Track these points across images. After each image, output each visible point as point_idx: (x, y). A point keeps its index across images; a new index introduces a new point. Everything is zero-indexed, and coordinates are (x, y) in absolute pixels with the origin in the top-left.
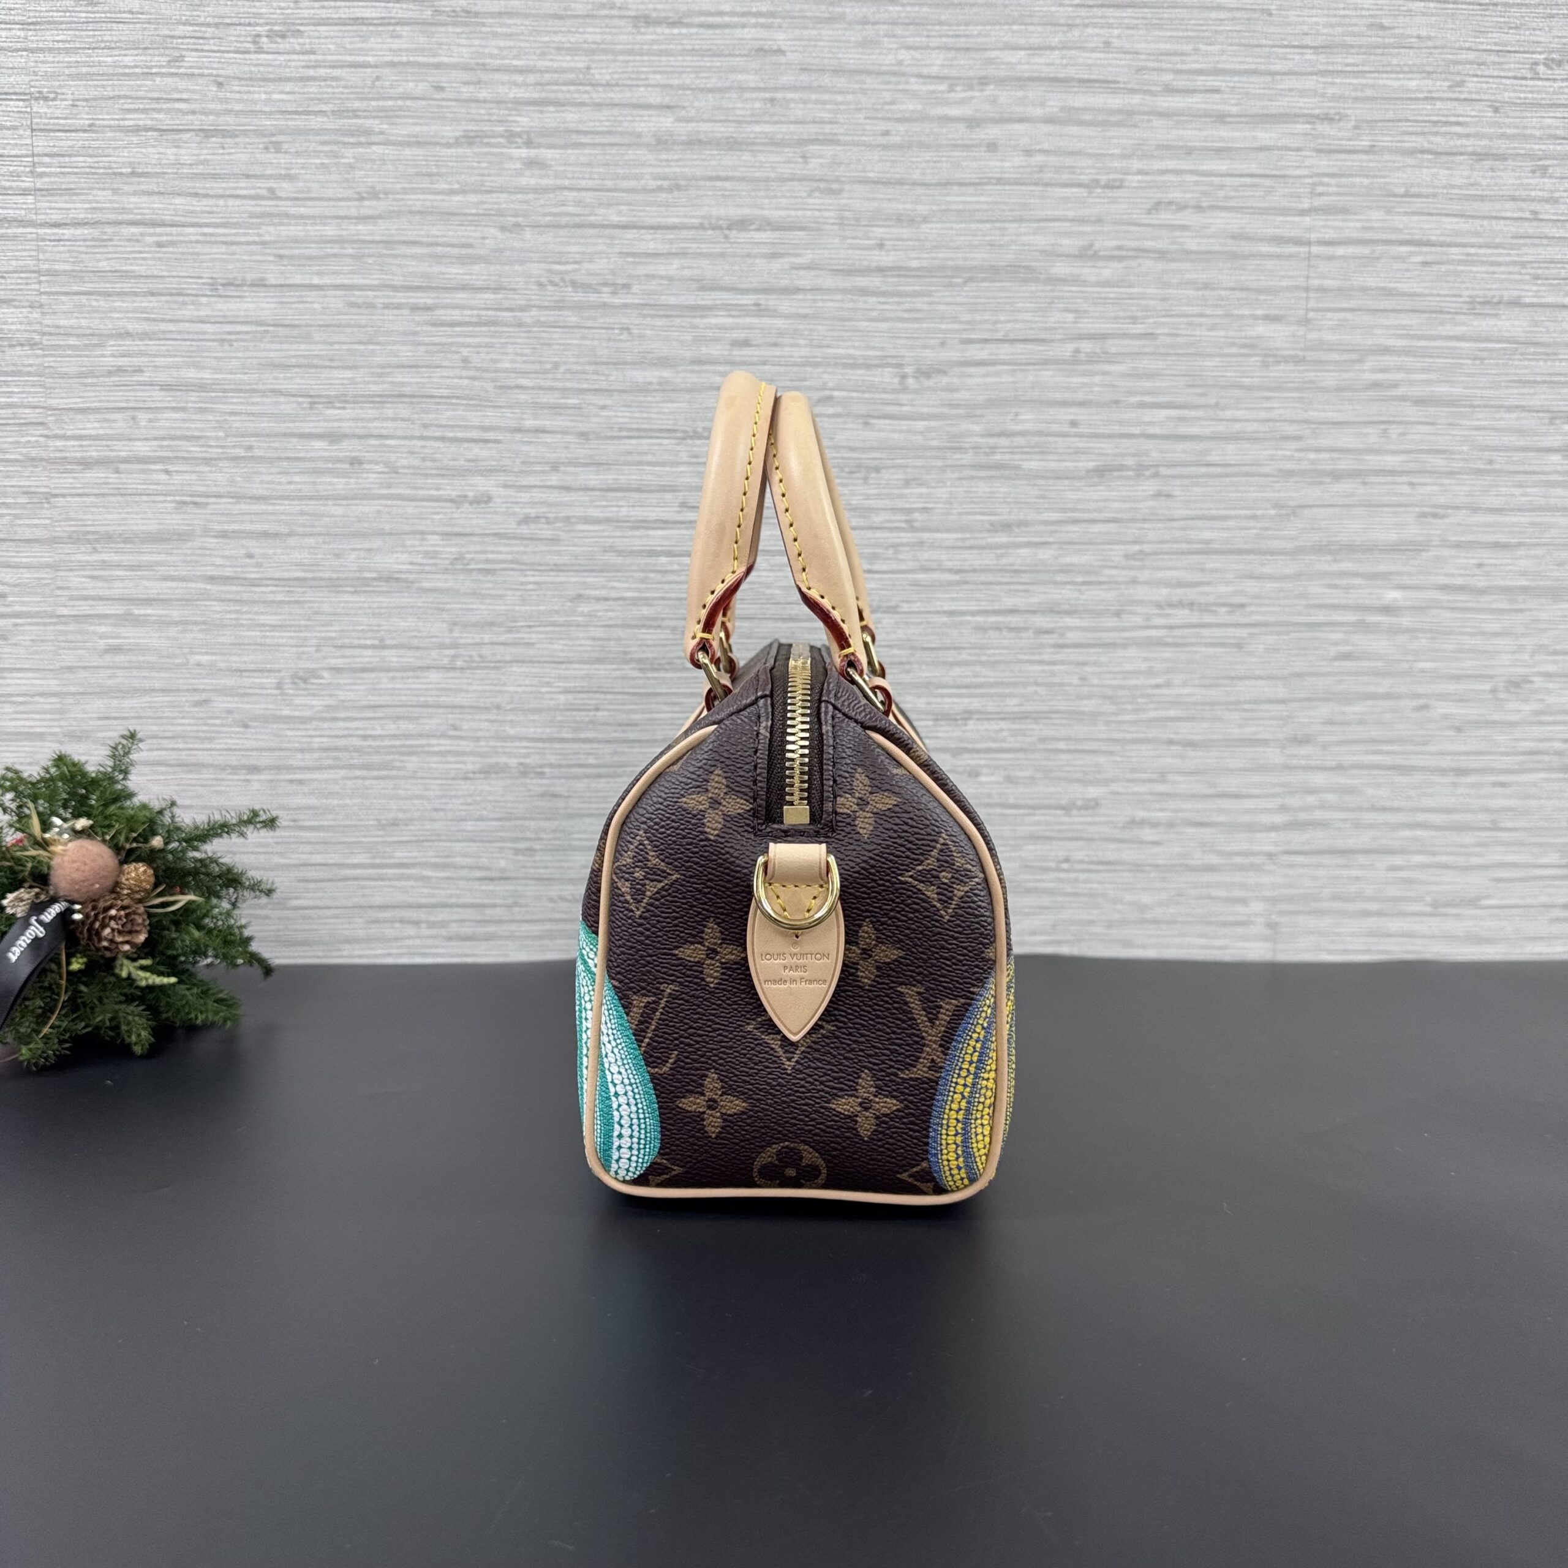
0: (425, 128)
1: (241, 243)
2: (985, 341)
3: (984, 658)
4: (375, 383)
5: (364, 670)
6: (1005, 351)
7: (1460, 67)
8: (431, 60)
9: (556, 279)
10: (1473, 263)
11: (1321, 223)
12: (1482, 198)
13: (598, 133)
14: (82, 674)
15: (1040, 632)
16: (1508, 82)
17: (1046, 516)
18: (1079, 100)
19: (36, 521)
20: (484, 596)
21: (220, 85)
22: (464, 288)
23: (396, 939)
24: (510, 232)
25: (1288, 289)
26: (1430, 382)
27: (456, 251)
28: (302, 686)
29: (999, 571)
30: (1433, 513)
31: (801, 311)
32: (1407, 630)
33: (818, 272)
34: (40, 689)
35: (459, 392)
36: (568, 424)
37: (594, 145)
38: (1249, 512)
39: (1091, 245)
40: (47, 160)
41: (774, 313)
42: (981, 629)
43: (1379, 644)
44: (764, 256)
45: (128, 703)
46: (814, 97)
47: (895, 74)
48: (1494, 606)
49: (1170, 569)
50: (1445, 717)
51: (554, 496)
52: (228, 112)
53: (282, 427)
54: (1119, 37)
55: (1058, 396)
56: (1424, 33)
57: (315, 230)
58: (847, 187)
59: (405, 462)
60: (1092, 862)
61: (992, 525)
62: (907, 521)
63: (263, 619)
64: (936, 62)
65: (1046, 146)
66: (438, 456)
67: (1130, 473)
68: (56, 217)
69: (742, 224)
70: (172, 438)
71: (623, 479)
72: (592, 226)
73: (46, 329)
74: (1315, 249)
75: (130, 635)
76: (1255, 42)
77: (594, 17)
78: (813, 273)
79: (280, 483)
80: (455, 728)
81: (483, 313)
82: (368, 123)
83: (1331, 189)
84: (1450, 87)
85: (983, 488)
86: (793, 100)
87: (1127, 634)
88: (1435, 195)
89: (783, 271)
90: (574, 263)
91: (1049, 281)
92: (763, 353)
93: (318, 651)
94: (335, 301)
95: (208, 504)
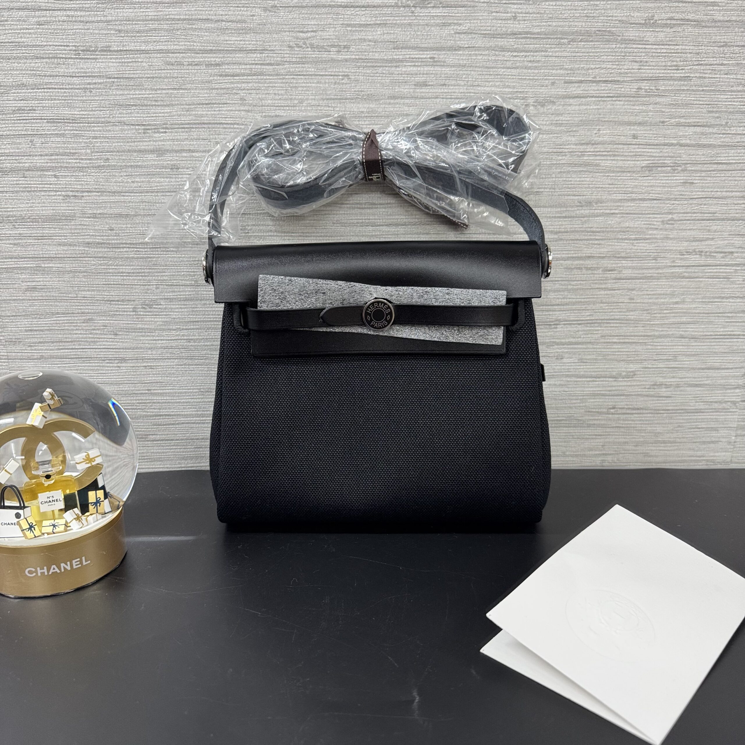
1: (93, 22)
2: (581, 82)
3: (569, 287)
4: (184, 115)
6: (593, 89)
9: (301, 44)
15: (606, 270)
17: (614, 197)
22: (241, 50)
24: (270, 11)
27: (233, 25)
29: (583, 231)
31: (462, 62)
33: (473, 35)
35: (238, 120)
38: (742, 194)
41: (443, 64)
42: (569, 269)
44: (437, 25)
45: (42, 321)
49: (689, 230)
53: (127, 146)
55: (626, 119)
60: (629, 408)
61: (580, 203)
63: (123, 269)
67: (669, 168)
70: (57, 155)
75: (40, 280)
78: (469, 36)
79: (127, 182)
81: (254, 66)
85: (575, 178)
87: (661, 271)
89: (450, 35)
90: (312, 31)
91: (625, 41)
92: (437, 91)
93: (157, 288)
94: (157, 61)
95: (83, 196)
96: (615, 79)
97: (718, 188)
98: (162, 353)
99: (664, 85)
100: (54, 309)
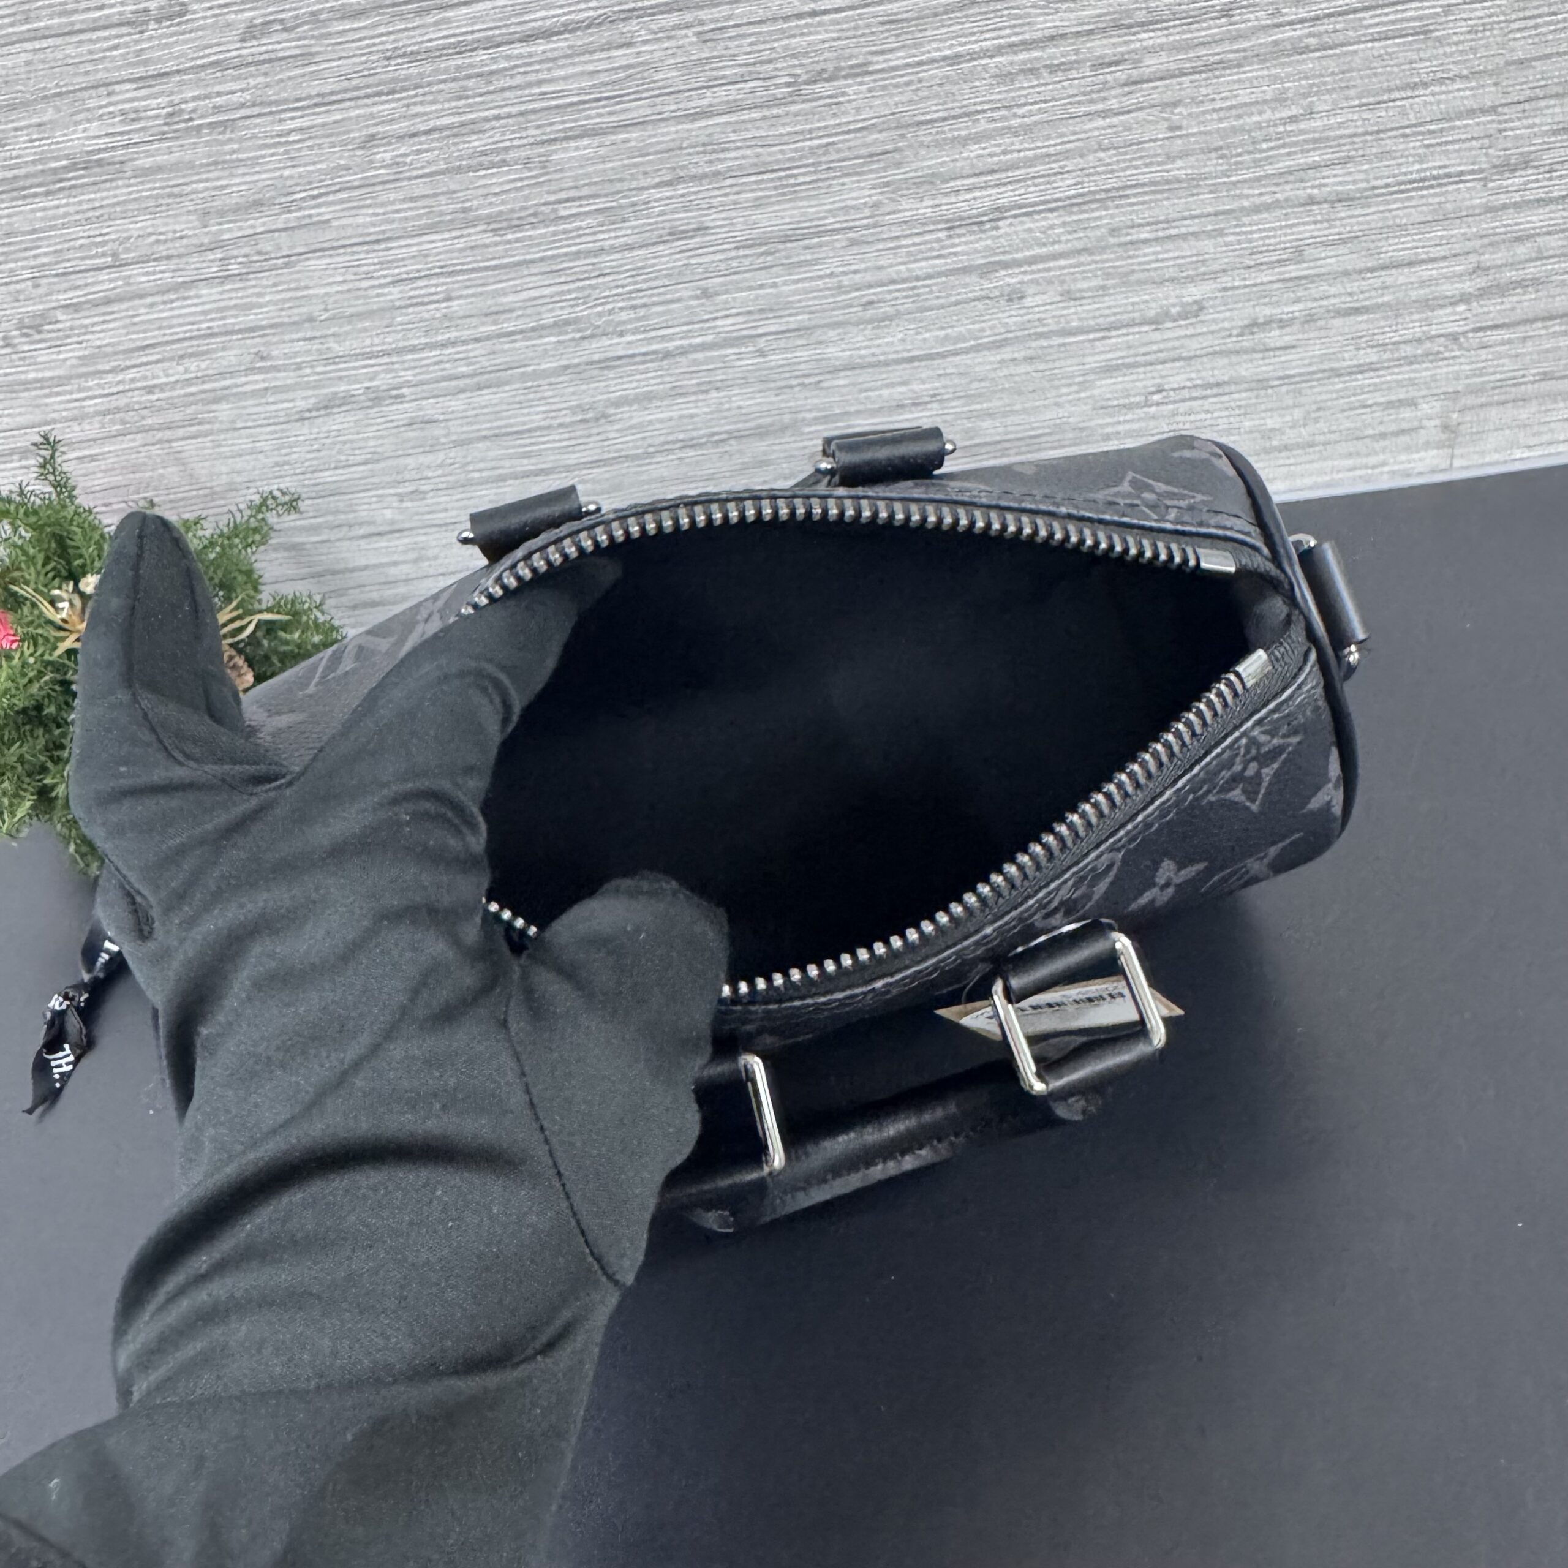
5: (109, 301)
80: (263, 358)
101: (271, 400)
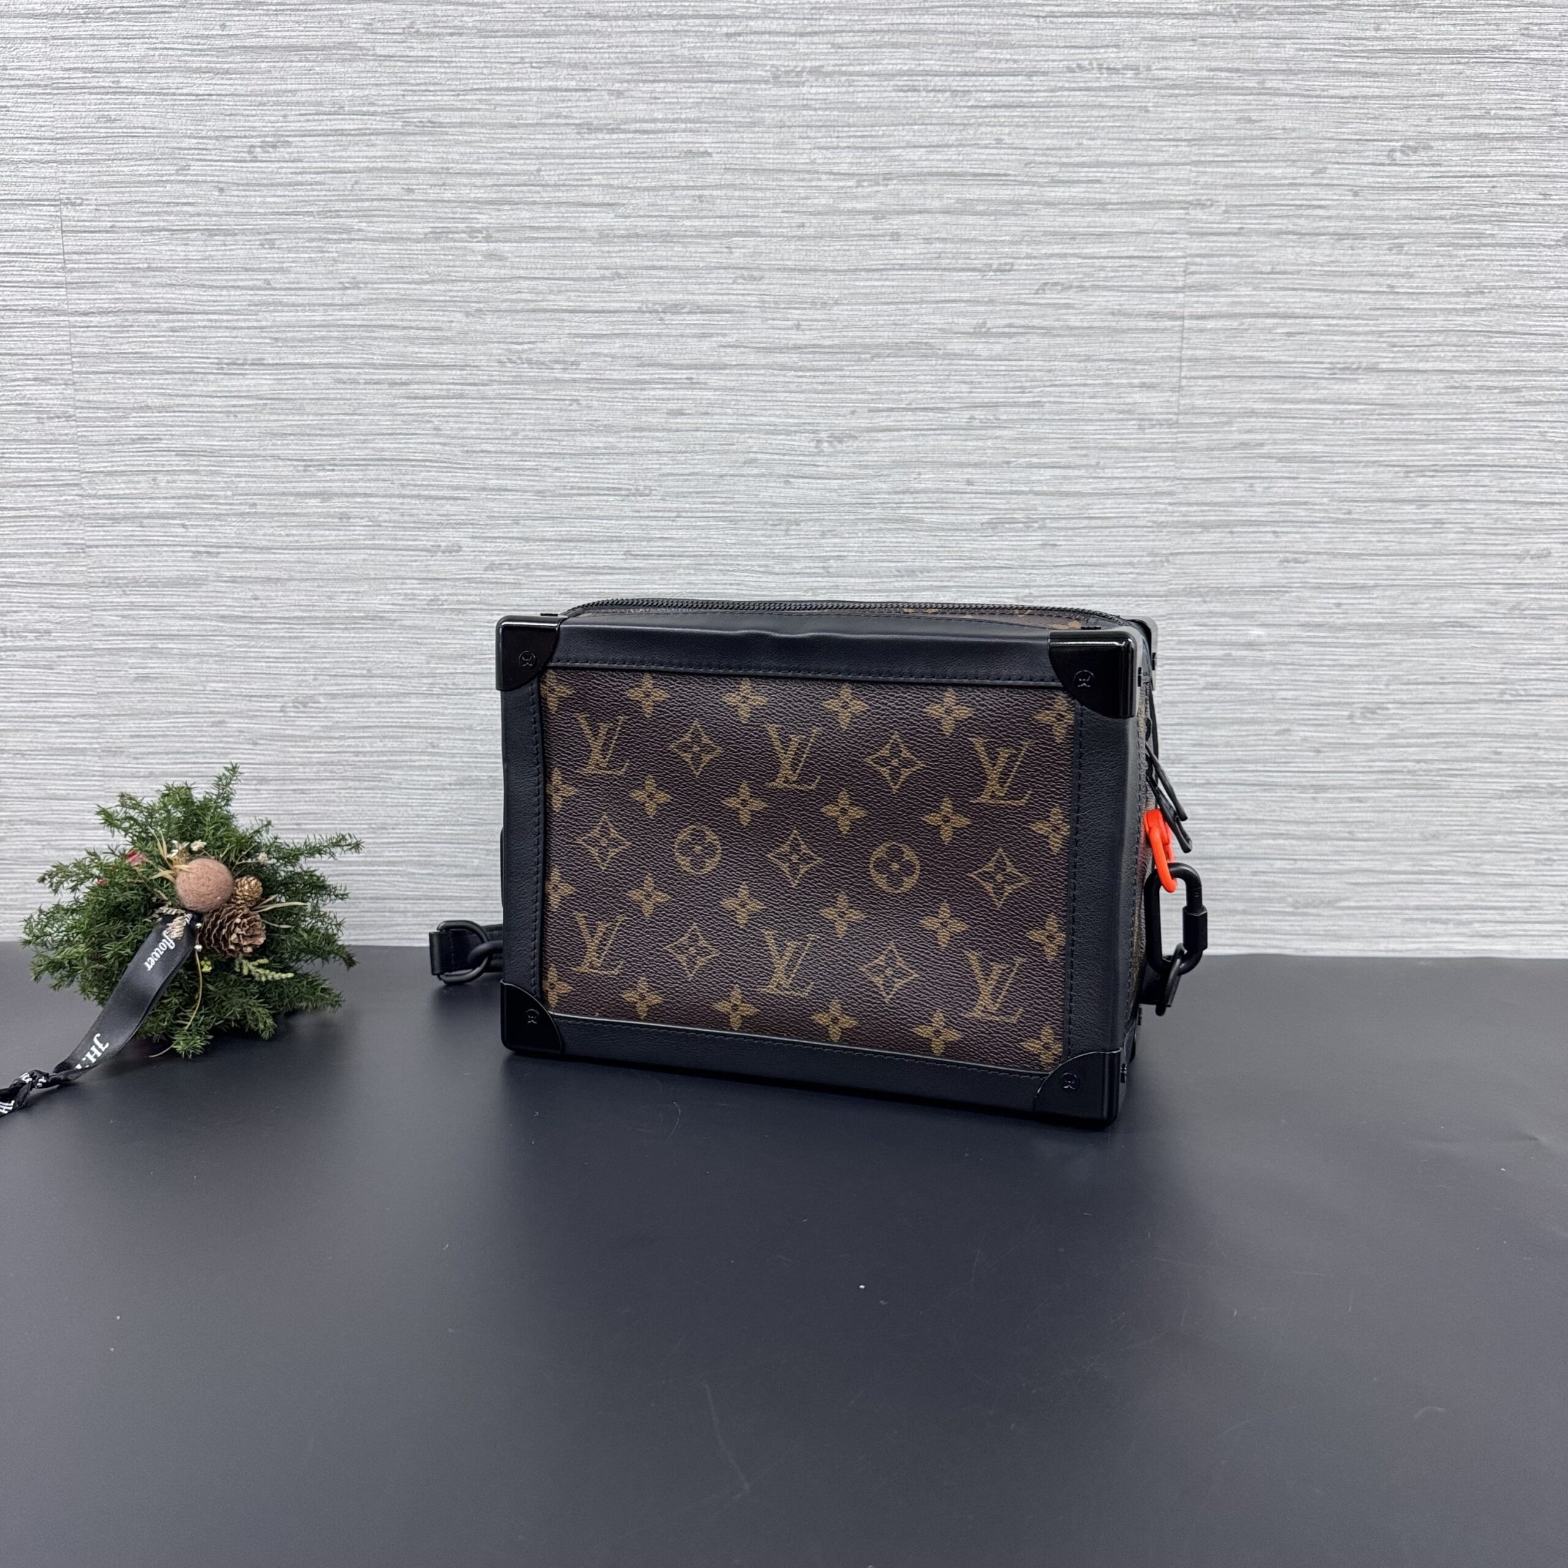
0: (397, 225)
1: (242, 328)
2: (891, 410)
4: (358, 448)
5: (354, 696)
6: (908, 419)
7: (1323, 155)
8: (402, 166)
9: (514, 358)
10: (1334, 333)
11: (1195, 299)
12: (1343, 274)
13: (547, 228)
14: (117, 699)
16: (1367, 168)
17: (945, 563)
18: (975, 192)
19: (74, 569)
20: (456, 633)
21: (221, 190)
22: (435, 366)
23: (386, 926)
24: (474, 316)
25: (1164, 359)
26: (1293, 441)
27: (426, 333)
28: (302, 709)
30: (1297, 559)
31: (729, 384)
32: (1271, 663)
33: (743, 350)
34: (82, 712)
35: (430, 456)
36: (527, 483)
37: (545, 239)
38: (1127, 560)
39: (985, 323)
40: (75, 257)
41: (705, 387)
43: (1244, 676)
44: (694, 336)
45: (154, 724)
46: (737, 193)
47: (809, 172)
48: (1352, 641)
50: (1305, 740)
51: (516, 546)
52: (228, 214)
53: (280, 488)
54: (1010, 134)
55: (955, 458)
56: (1290, 125)
57: (304, 316)
58: (767, 274)
59: (386, 517)
62: (823, 567)
63: (268, 652)
64: (845, 161)
65: (943, 235)
66: (415, 511)
67: (1021, 525)
68: (84, 307)
69: (675, 308)
70: (187, 498)
71: (575, 531)
72: (545, 311)
73: (78, 404)
74: (1187, 323)
75: (155, 666)
76: (1133, 136)
77: (545, 125)
78: (738, 350)
79: (280, 535)
80: (433, 747)
81: (452, 387)
82: (349, 221)
83: (1203, 269)
84: (1313, 173)
85: (890, 539)
86: (720, 198)
88: (1299, 272)
89: (712, 349)
90: (529, 343)
91: (946, 356)
92: (696, 421)
93: (315, 680)
94: (324, 378)
95: (219, 553)
96: (938, 405)
97: (1093, 551)
98: (318, 772)
99: (1005, 412)
100: (171, 707)
101: (430, 773)
